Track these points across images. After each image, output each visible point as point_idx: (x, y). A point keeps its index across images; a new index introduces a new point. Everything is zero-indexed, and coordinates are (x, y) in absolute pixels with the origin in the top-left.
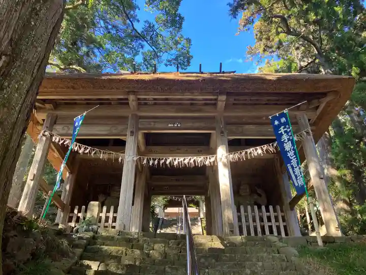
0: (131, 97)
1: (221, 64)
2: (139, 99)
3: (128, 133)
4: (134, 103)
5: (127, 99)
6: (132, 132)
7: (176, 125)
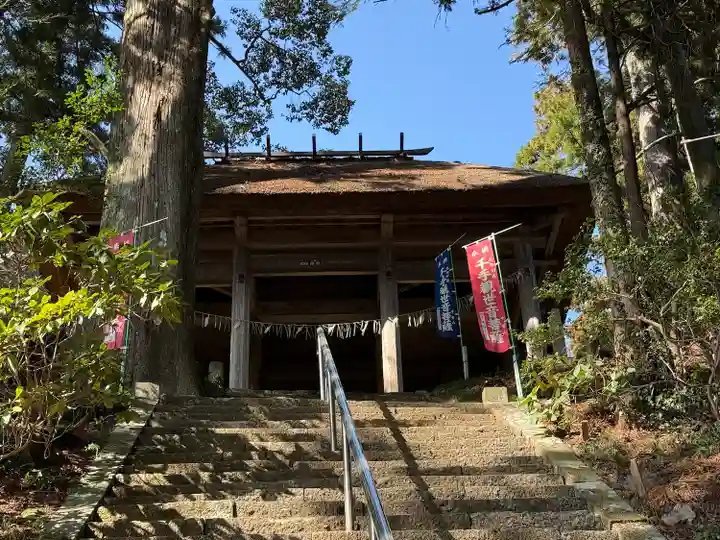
0: (239, 220)
1: (402, 135)
2: (250, 222)
3: (235, 277)
4: (244, 230)
5: (232, 222)
6: (241, 276)
7: (312, 263)
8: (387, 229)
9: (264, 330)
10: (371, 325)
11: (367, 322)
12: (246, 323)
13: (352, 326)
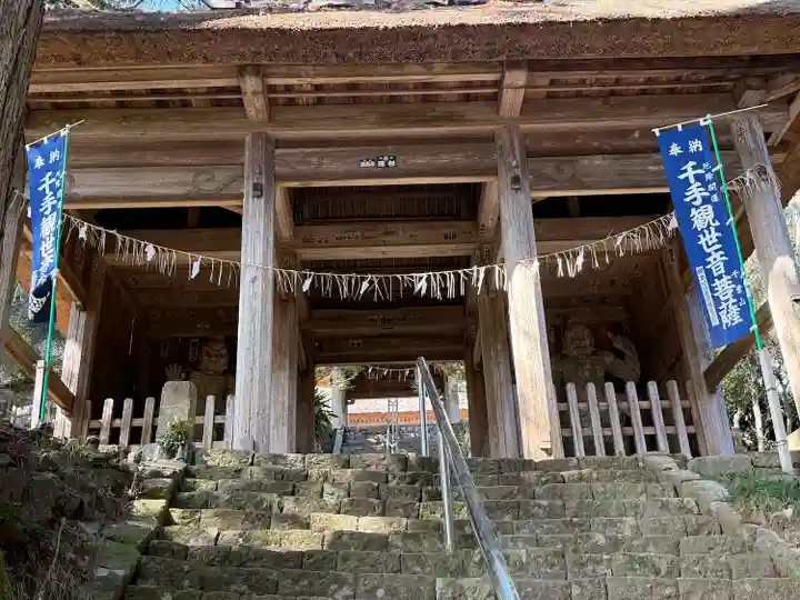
0: (250, 84)
2: (272, 89)
3: (245, 191)
4: (258, 102)
5: (237, 90)
6: (257, 187)
7: (382, 164)
8: (512, 99)
9: (300, 286)
10: (489, 273)
11: (483, 269)
12: (266, 271)
13: (457, 276)
